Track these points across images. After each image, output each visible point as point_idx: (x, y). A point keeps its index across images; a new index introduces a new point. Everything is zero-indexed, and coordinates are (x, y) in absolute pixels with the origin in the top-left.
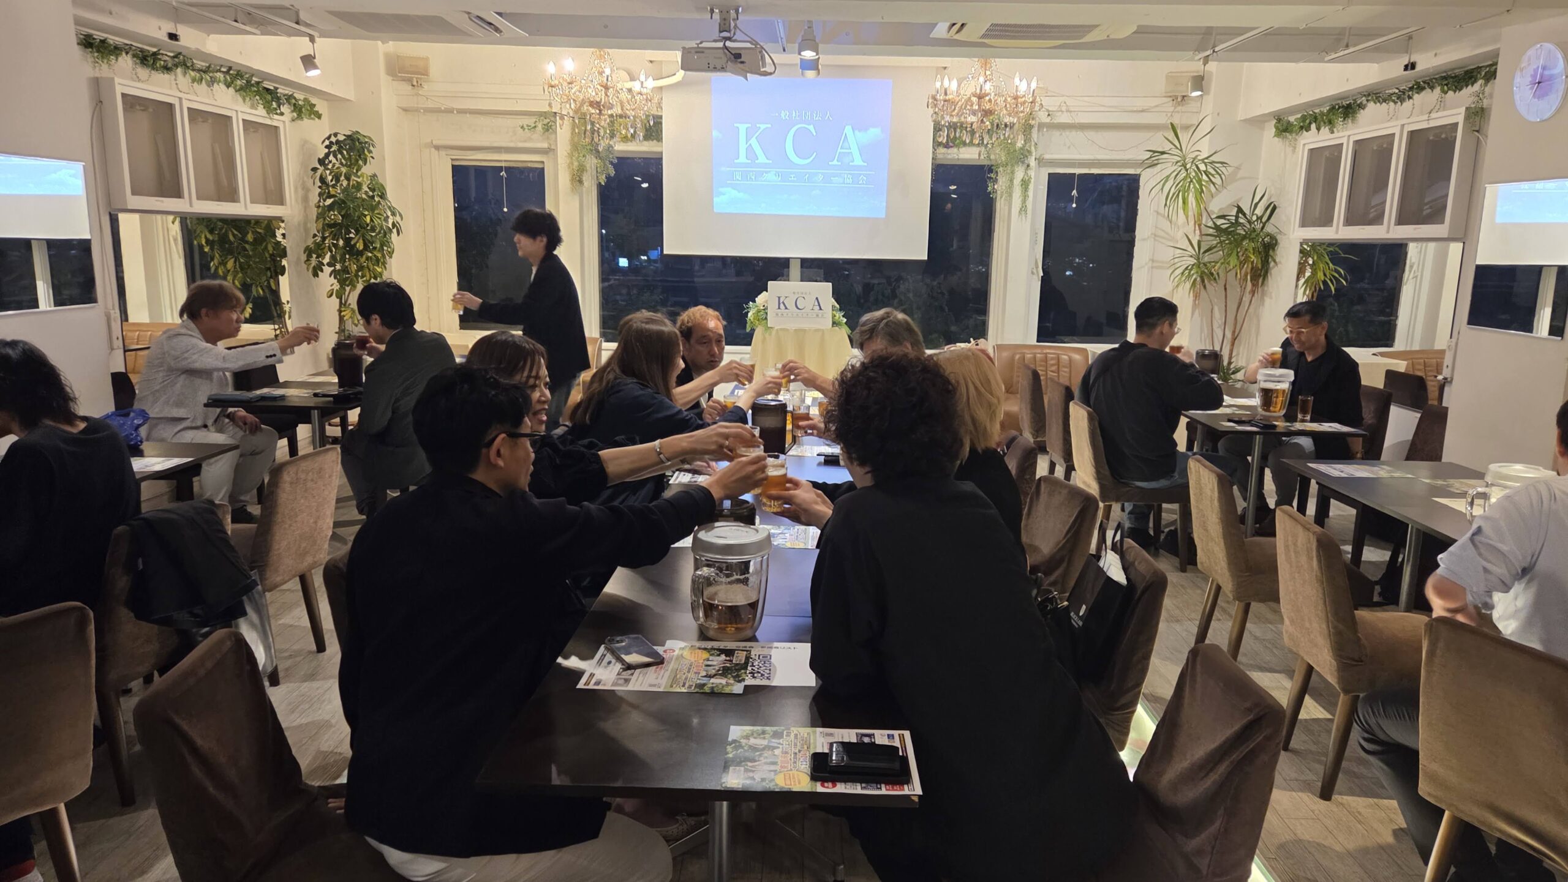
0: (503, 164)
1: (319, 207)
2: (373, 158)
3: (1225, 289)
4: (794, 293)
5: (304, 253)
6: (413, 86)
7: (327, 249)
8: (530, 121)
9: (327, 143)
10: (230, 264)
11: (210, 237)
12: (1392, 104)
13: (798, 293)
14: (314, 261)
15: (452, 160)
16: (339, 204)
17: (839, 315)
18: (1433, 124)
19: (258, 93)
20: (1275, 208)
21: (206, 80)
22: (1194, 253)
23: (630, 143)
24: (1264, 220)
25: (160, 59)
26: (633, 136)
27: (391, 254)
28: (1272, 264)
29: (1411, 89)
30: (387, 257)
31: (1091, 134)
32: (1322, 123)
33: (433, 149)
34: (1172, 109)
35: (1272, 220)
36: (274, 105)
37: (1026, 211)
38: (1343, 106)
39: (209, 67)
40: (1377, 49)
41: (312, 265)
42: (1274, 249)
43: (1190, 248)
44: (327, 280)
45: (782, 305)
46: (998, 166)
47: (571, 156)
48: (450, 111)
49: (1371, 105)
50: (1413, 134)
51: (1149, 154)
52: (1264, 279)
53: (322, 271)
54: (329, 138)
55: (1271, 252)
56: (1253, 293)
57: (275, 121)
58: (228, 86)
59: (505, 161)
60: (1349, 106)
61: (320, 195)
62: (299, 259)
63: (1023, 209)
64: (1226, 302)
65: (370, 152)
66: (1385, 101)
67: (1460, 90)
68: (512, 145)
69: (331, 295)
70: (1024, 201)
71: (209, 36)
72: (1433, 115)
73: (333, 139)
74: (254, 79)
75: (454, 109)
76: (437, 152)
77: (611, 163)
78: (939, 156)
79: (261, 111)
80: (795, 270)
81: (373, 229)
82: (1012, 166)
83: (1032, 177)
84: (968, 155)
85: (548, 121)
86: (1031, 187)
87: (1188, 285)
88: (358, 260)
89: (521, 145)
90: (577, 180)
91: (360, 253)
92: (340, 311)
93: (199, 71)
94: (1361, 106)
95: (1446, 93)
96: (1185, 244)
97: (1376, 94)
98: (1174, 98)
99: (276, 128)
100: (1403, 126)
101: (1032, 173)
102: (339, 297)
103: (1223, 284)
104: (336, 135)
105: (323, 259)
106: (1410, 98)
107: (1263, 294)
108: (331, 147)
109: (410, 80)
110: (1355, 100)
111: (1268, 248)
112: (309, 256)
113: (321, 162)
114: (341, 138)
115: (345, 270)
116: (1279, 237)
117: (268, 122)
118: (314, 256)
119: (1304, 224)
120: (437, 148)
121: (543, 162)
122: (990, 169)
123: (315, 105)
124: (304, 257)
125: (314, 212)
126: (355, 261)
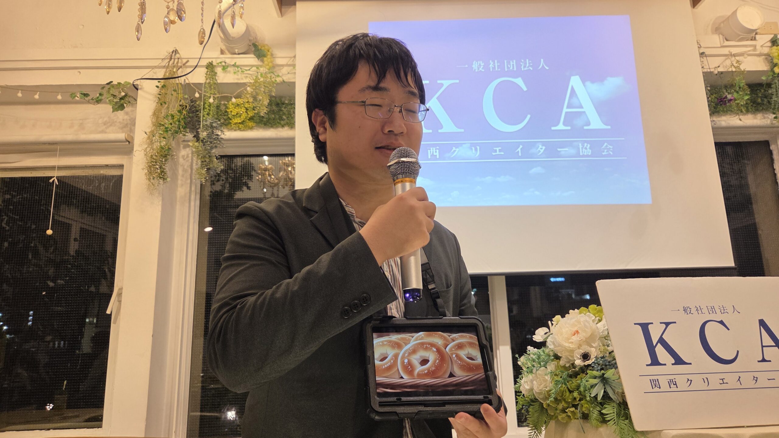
45: (660, 350)
47: (150, 136)
68: (71, 138)
89: (85, 137)
90: (158, 172)
121: (122, 167)
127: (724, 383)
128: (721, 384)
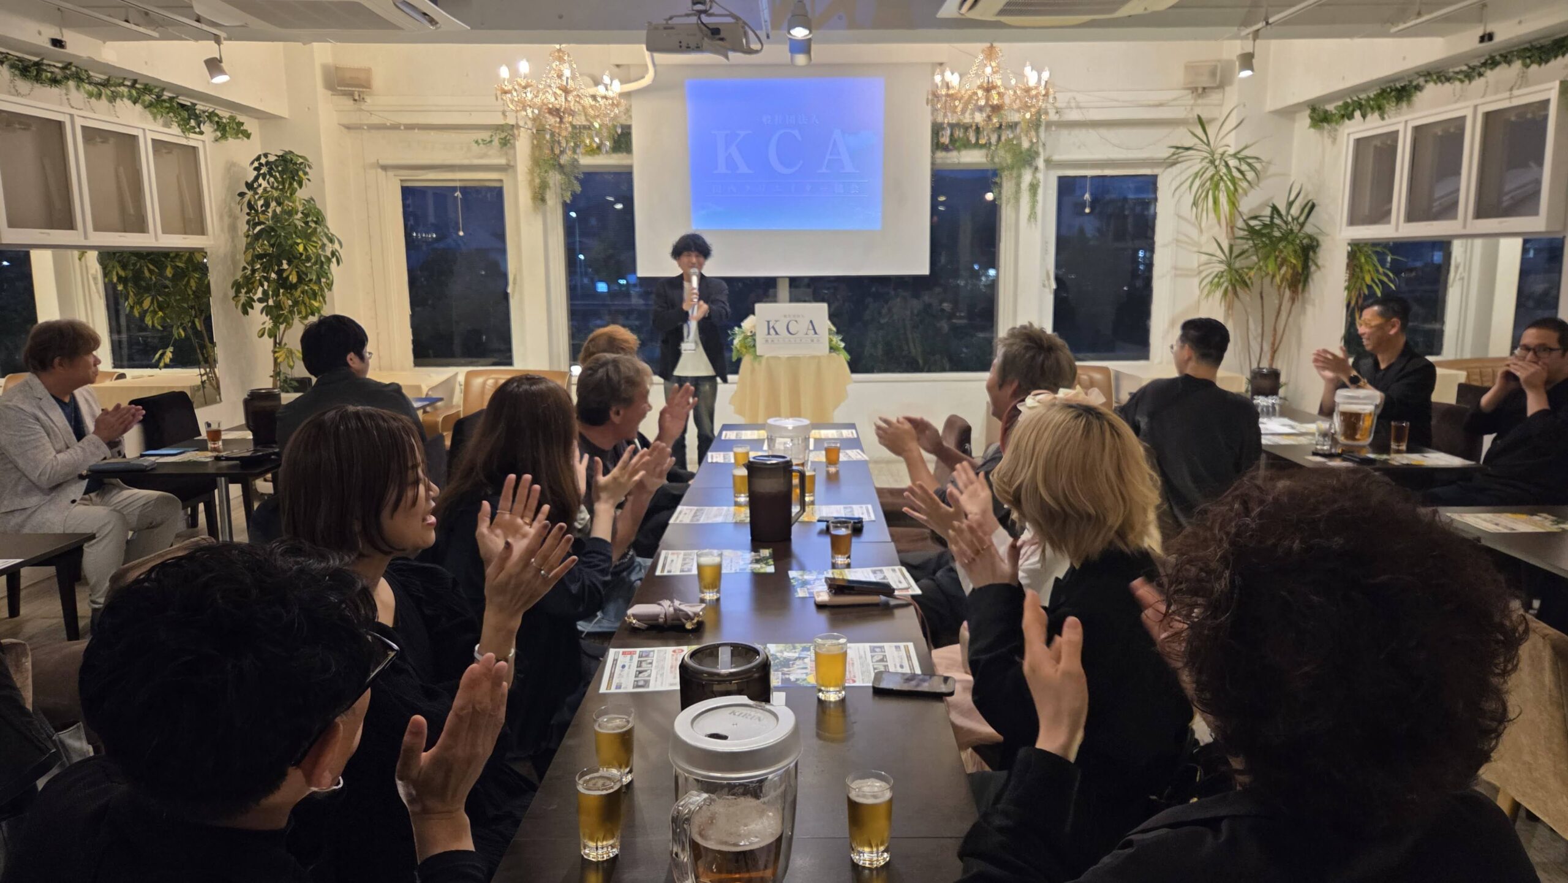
0: (458, 184)
1: (248, 236)
2: (309, 180)
3: (1262, 297)
4: (785, 316)
5: (232, 287)
6: (355, 100)
7: (257, 283)
8: (485, 135)
9: (256, 164)
10: (146, 304)
11: (122, 273)
12: (1457, 83)
13: (789, 316)
14: (243, 298)
15: (401, 181)
16: (268, 232)
17: (837, 340)
18: (1516, 102)
19: (171, 109)
20: (1313, 206)
21: (107, 95)
22: (1223, 257)
23: (596, 157)
24: (1302, 219)
25: (46, 71)
26: (599, 148)
27: (330, 286)
28: (1313, 268)
29: (1484, 64)
30: (326, 290)
31: (1103, 132)
32: (1369, 110)
33: (379, 170)
34: (1192, 102)
35: (1311, 219)
36: (193, 123)
37: (1035, 218)
38: (1397, 89)
39: (108, 80)
40: (1447, 19)
41: (242, 302)
42: (1315, 252)
43: (1219, 253)
44: (259, 318)
45: (772, 331)
46: (1003, 169)
47: (531, 172)
48: (395, 127)
49: (1430, 86)
50: (1488, 115)
51: (1173, 150)
52: (1304, 286)
53: (252, 308)
54: (258, 158)
55: (1311, 254)
56: (1293, 300)
57: (193, 140)
58: (135, 103)
59: (460, 180)
60: (1404, 88)
61: (248, 222)
62: (225, 295)
63: (1033, 215)
64: (1263, 312)
65: (306, 173)
66: (1448, 80)
67: (1547, 62)
68: (466, 162)
69: (262, 335)
70: (1033, 207)
71: (104, 42)
72: (1516, 92)
73: (263, 160)
74: (165, 93)
75: (400, 124)
76: (384, 173)
77: (577, 178)
78: (939, 161)
79: (175, 130)
80: (784, 290)
81: (308, 259)
82: (1019, 169)
83: (1041, 180)
84: (972, 158)
85: (505, 135)
86: (1040, 191)
87: (1219, 294)
88: (292, 295)
89: (476, 162)
90: (539, 198)
91: (294, 287)
92: (274, 352)
93: (96, 84)
94: (1418, 88)
95: (1528, 66)
96: (1213, 248)
97: (1437, 74)
98: (1194, 90)
99: (194, 148)
100: (1476, 107)
101: (1040, 176)
102: (272, 334)
103: (1259, 290)
104: (266, 155)
105: (255, 294)
106: (1480, 75)
107: (1304, 302)
108: (261, 169)
109: (351, 94)
110: (1411, 82)
111: (1308, 250)
112: (238, 292)
113: (250, 186)
114: (272, 158)
115: (278, 306)
116: (1320, 238)
117: (184, 142)
118: (243, 291)
119: (1353, 221)
120: (385, 168)
121: (501, 181)
122: (995, 173)
123: (242, 124)
124: (232, 293)
125: (243, 242)
126: (289, 295)
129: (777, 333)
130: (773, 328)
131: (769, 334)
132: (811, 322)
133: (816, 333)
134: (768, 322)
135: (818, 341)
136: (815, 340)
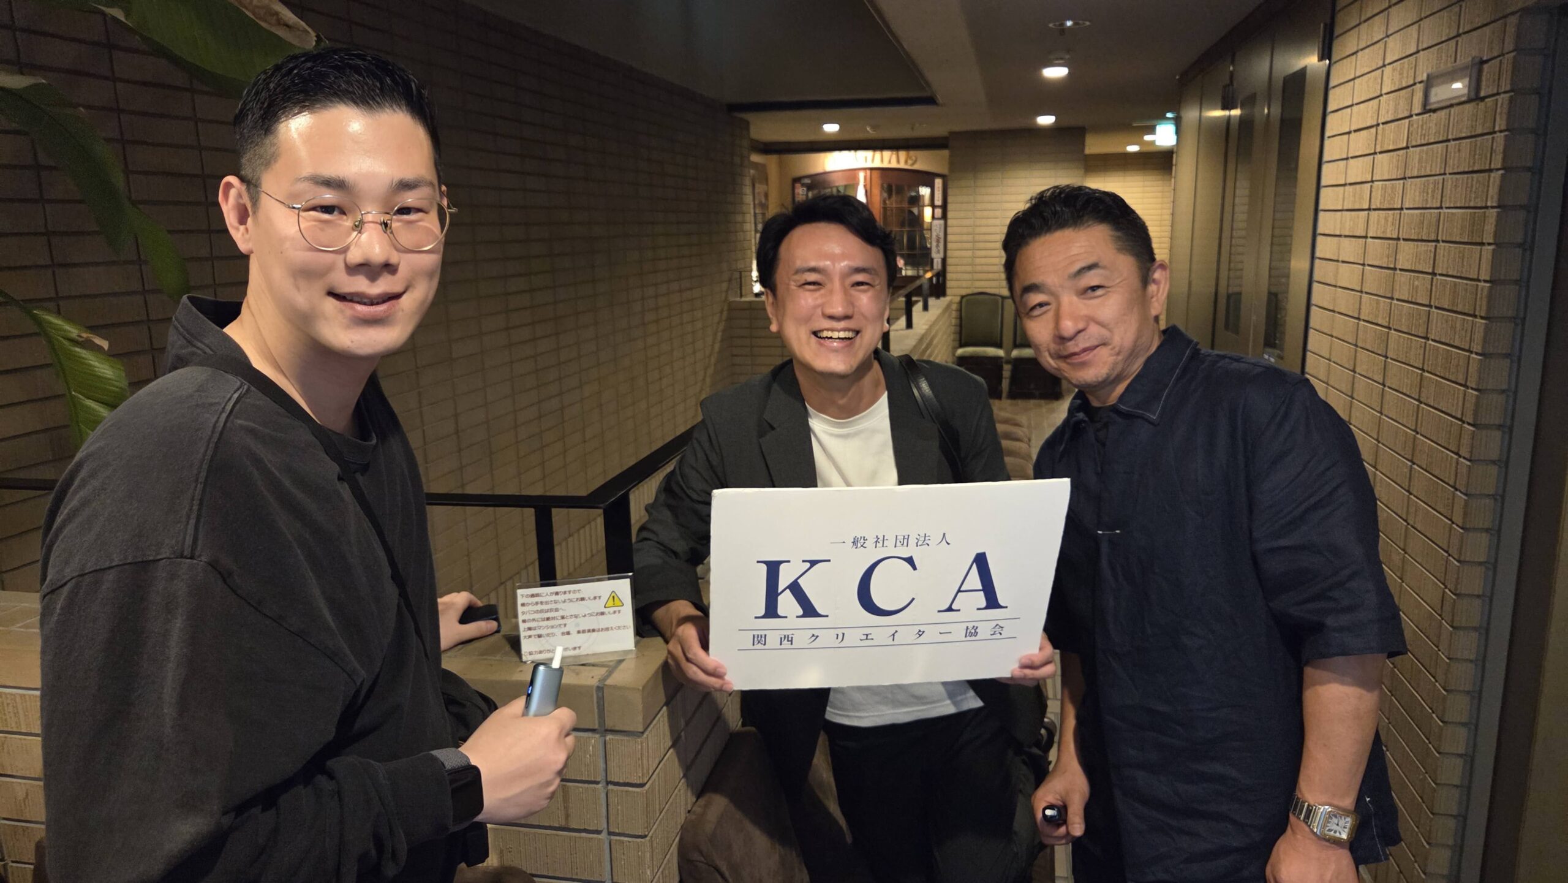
127: (867, 639)
128: (861, 640)
129: (809, 610)
130: (795, 588)
131: (771, 611)
132: (981, 561)
133: (992, 602)
134: (773, 568)
135: (998, 630)
136: (984, 630)
